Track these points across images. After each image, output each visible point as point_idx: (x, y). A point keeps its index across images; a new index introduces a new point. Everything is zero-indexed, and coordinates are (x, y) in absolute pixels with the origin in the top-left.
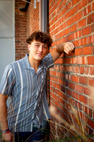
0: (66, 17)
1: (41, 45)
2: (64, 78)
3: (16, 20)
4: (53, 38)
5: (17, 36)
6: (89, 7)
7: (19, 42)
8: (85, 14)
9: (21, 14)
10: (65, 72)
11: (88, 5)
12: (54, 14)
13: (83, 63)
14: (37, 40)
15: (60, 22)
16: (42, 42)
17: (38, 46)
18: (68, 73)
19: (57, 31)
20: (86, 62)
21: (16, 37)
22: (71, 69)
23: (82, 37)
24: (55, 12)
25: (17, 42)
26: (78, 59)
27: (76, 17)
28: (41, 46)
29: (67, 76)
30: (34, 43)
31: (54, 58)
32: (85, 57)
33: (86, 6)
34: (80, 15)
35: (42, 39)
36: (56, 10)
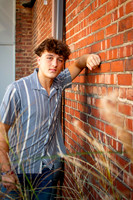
0: (90, 20)
1: (56, 57)
2: (86, 103)
3: (17, 20)
4: (72, 47)
5: (18, 43)
6: (121, 9)
7: (21, 51)
8: (116, 18)
9: (25, 11)
10: (87, 95)
11: (120, 6)
12: (73, 15)
13: (112, 83)
14: (49, 50)
15: (81, 26)
16: (56, 53)
17: (51, 58)
18: (91, 96)
19: (76, 38)
20: (116, 81)
21: (16, 43)
22: (95, 90)
23: (111, 48)
24: (74, 12)
25: (18, 51)
26: (104, 78)
27: (103, 21)
28: (55, 59)
29: (89, 99)
30: (45, 54)
31: (72, 75)
32: (115, 75)
33: (118, 8)
34: (109, 19)
35: (56, 49)
36: (76, 9)
